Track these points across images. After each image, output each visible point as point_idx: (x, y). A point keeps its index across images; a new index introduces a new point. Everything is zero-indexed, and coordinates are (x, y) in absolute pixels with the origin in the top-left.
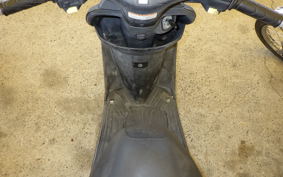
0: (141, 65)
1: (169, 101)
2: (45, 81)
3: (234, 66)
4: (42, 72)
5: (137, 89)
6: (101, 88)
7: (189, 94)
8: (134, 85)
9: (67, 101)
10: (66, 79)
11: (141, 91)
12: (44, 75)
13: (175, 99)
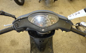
0: (42, 41)
1: (51, 51)
2: (11, 44)
3: (70, 37)
4: (10, 41)
5: (41, 48)
6: (29, 46)
7: (57, 47)
8: (40, 47)
9: (18, 50)
10: (18, 43)
11: (42, 49)
12: (11, 42)
13: (53, 50)
